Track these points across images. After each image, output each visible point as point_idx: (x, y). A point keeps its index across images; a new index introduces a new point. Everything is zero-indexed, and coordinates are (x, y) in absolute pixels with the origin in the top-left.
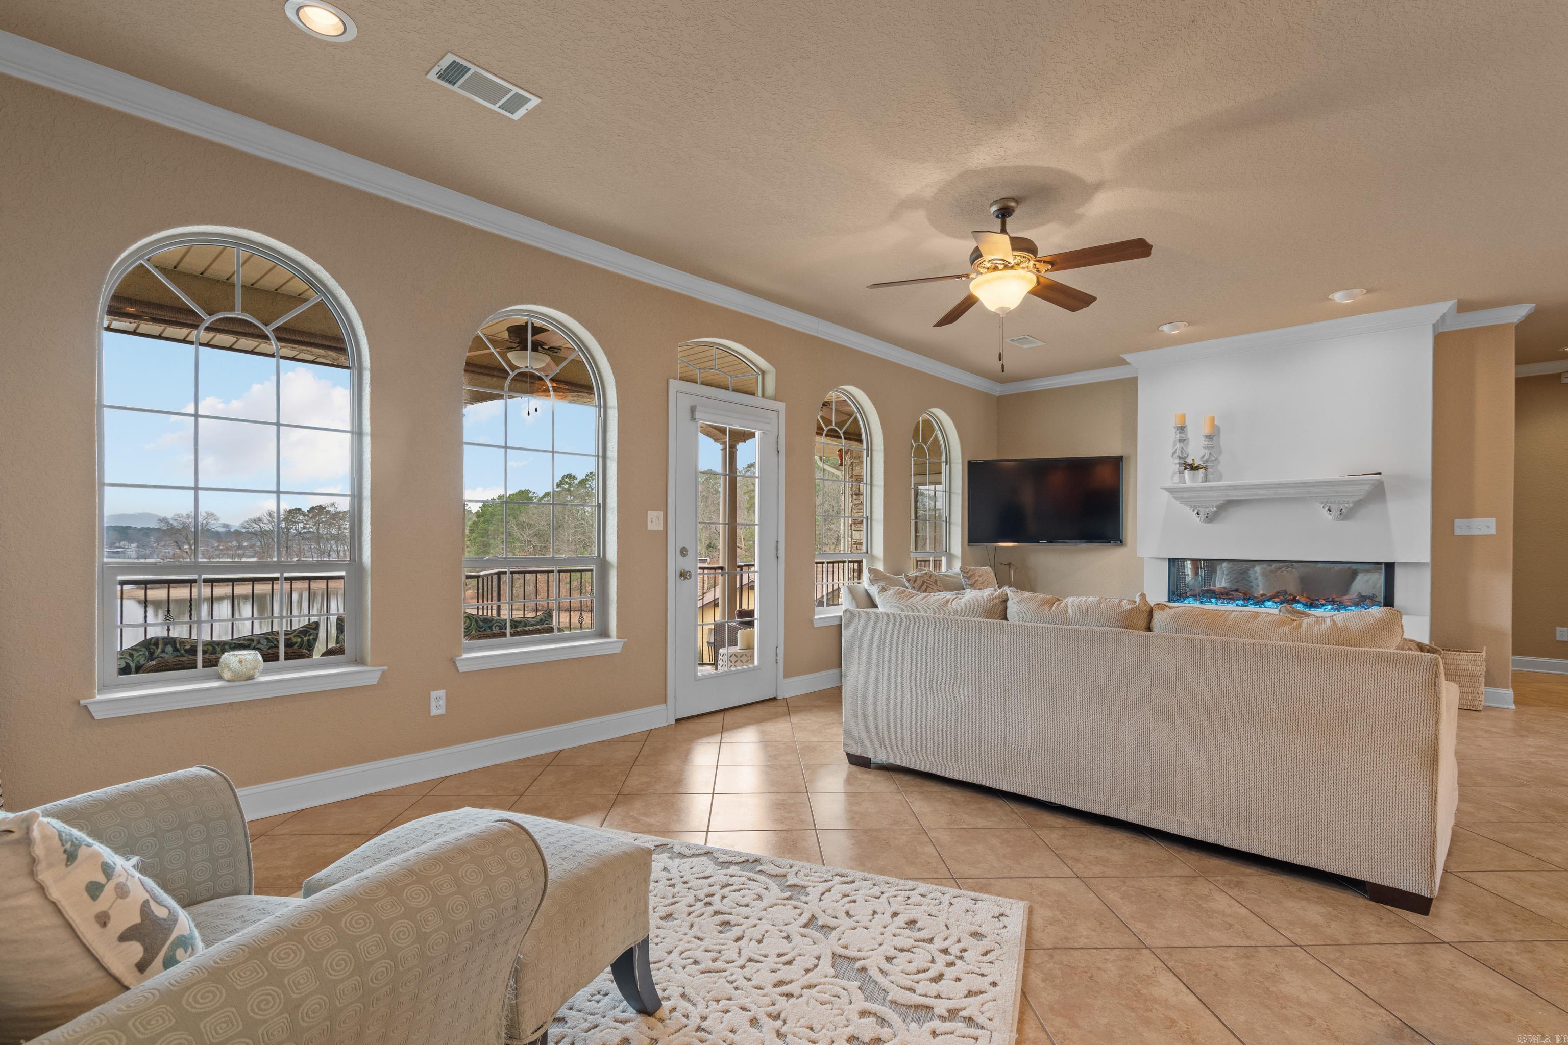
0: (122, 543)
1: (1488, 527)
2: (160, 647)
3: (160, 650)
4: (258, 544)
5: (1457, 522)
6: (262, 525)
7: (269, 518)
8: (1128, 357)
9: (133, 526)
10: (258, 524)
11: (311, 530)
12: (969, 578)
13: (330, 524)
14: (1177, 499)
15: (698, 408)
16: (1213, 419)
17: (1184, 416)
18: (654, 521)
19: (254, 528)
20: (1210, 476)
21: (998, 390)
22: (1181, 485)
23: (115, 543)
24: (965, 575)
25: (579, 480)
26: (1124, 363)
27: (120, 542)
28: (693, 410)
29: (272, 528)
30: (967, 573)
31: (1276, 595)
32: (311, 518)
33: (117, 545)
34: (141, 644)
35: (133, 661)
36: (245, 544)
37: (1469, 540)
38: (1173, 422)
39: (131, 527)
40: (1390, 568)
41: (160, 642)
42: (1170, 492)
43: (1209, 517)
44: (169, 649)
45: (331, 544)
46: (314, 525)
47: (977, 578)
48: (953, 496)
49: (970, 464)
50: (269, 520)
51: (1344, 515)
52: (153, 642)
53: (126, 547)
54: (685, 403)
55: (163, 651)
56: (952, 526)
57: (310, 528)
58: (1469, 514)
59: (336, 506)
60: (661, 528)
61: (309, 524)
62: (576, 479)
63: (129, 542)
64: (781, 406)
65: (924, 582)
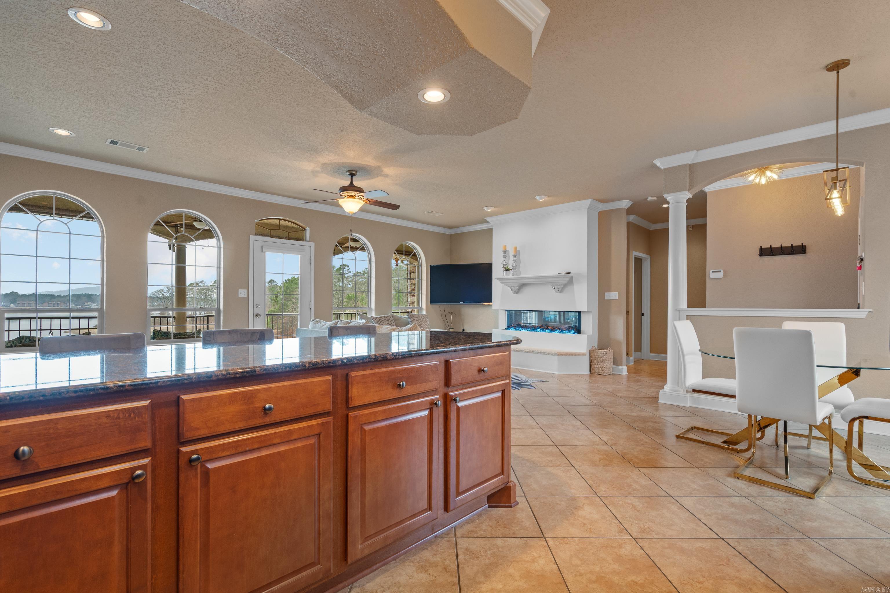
0: (89, 303)
1: (616, 296)
2: (24, 339)
3: (24, 340)
4: (162, 304)
5: (606, 294)
6: (163, 293)
7: (167, 290)
8: (488, 219)
9: (95, 294)
10: (161, 293)
11: (190, 296)
12: (410, 318)
13: (200, 293)
14: (502, 283)
15: (264, 247)
16: (516, 248)
17: (506, 246)
18: (242, 293)
19: (159, 295)
20: (515, 273)
21: (449, 232)
22: (503, 277)
23: (85, 303)
24: (409, 317)
25: (336, 268)
26: (486, 222)
27: (87, 303)
28: (262, 247)
29: (169, 295)
30: (410, 316)
31: (540, 327)
32: (190, 289)
33: (86, 304)
34: (18, 338)
35: (14, 344)
36: (155, 303)
37: (609, 301)
38: (502, 249)
39: (93, 294)
40: (579, 313)
41: (24, 337)
42: (499, 280)
43: (516, 292)
44: (28, 340)
45: (201, 304)
46: (192, 294)
47: (415, 318)
48: (423, 281)
49: (431, 267)
50: (167, 291)
51: (561, 291)
52: (21, 337)
53: (91, 305)
54: (258, 245)
55: (25, 341)
56: (422, 295)
57: (190, 295)
58: (609, 291)
59: (204, 283)
60: (246, 296)
61: (189, 293)
62: (335, 268)
63: (92, 303)
64: (313, 244)
65: (380, 320)
